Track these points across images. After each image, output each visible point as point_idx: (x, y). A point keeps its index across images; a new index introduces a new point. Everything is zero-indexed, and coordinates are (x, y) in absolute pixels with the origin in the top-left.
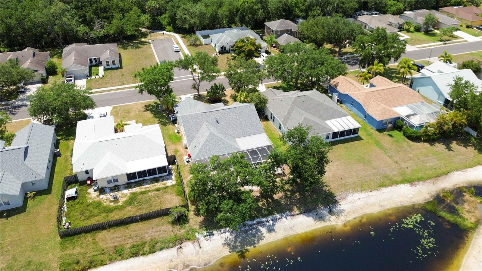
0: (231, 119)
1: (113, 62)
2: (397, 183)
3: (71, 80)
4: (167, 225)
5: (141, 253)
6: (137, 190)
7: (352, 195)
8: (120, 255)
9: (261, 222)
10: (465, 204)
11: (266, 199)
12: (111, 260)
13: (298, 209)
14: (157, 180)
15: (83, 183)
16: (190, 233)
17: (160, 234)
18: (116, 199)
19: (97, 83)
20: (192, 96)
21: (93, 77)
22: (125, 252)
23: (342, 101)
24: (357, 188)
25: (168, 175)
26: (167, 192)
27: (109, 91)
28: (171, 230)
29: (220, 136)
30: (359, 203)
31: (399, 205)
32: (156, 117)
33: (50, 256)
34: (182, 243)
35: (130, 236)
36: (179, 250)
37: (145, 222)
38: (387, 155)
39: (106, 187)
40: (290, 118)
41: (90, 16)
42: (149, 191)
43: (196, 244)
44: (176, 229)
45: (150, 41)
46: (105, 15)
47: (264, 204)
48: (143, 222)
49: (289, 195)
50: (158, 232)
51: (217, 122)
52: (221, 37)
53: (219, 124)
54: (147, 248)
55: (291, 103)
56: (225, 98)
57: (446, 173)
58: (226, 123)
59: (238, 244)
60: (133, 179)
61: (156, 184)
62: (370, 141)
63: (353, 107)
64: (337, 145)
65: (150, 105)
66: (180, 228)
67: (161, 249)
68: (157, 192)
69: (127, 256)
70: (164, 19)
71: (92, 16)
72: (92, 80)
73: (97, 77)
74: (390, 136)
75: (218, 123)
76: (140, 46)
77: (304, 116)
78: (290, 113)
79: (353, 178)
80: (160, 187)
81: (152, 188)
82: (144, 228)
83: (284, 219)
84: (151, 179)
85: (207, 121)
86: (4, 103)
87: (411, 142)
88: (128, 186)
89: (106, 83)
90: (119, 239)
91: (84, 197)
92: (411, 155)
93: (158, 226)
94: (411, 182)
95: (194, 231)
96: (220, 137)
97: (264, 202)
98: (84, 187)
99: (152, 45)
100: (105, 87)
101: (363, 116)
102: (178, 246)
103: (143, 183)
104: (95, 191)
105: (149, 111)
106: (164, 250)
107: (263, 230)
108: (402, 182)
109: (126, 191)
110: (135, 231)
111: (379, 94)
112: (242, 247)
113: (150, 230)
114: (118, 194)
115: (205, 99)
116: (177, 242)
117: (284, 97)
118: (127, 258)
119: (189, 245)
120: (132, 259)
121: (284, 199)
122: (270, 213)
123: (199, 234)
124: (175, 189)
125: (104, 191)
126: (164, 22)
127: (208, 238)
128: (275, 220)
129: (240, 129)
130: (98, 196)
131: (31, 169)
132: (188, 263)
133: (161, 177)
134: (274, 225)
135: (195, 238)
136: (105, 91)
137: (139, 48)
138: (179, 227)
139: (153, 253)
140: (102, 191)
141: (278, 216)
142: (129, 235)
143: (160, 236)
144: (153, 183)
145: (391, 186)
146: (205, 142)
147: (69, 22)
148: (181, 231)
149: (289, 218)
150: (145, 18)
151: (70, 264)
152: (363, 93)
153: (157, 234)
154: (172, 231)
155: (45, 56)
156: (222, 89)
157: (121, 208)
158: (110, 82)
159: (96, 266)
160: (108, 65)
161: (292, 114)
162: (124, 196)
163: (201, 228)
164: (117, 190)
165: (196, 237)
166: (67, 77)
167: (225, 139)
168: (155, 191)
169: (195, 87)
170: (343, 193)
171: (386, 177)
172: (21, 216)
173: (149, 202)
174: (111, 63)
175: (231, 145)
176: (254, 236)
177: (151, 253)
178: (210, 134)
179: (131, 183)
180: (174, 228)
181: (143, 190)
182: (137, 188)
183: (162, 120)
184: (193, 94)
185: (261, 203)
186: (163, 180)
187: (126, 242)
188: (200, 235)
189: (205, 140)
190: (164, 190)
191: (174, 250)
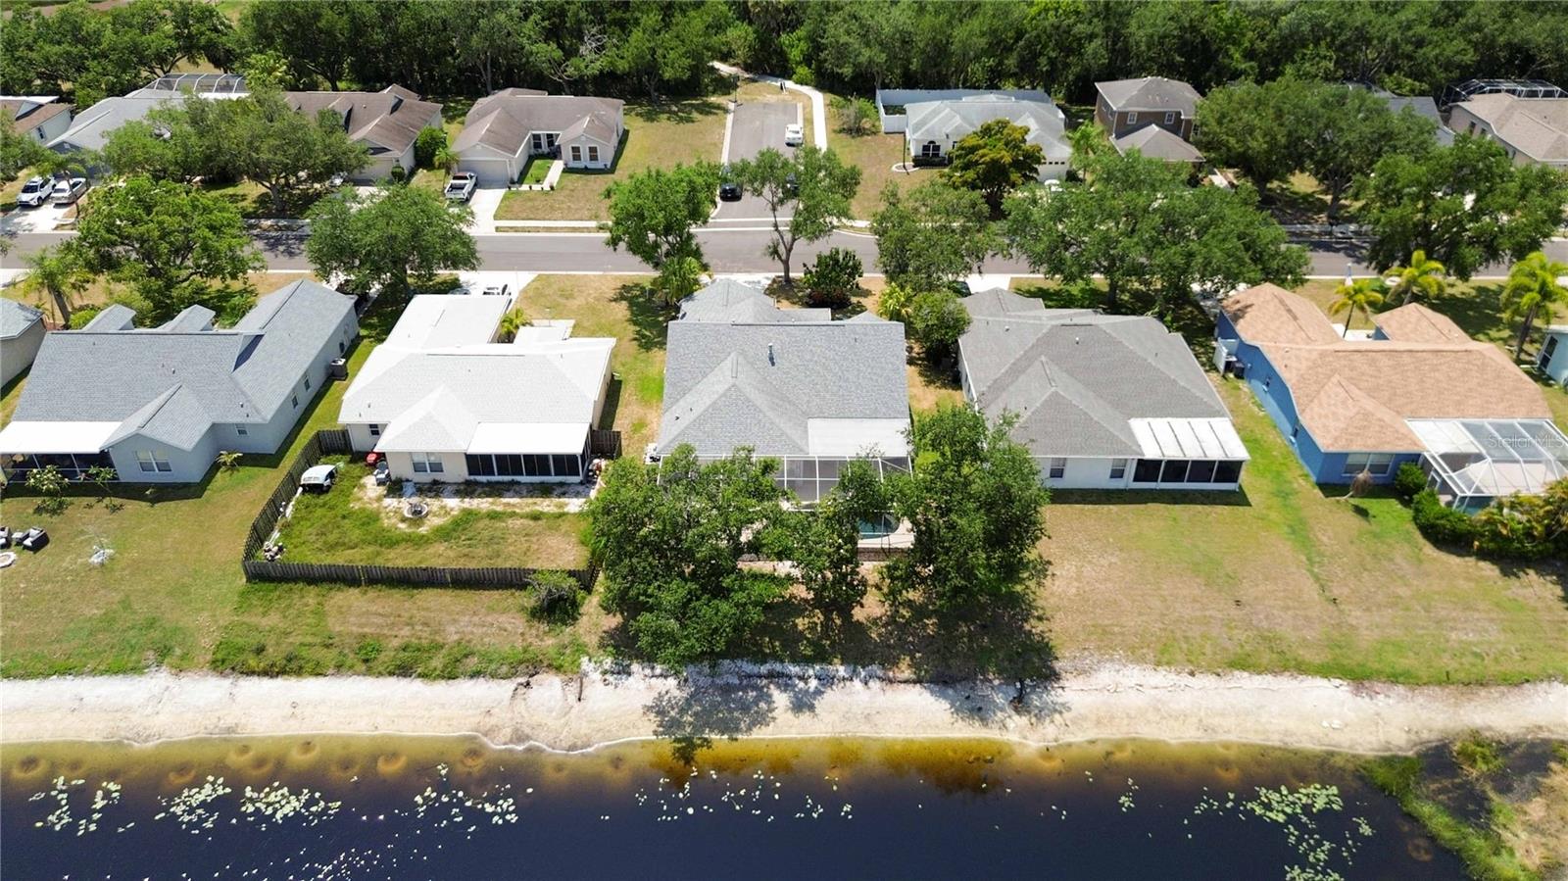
0: (816, 358)
1: (593, 150)
2: (1301, 668)
3: (461, 188)
4: (517, 615)
5: (419, 670)
6: (482, 504)
7: (1117, 667)
8: (366, 661)
9: (780, 675)
10: (1538, 799)
11: (827, 613)
12: (340, 668)
13: (915, 665)
14: (546, 491)
15: (359, 457)
16: (568, 651)
17: (487, 635)
18: (418, 515)
19: (530, 204)
20: (768, 278)
21: (525, 187)
22: (382, 657)
23: (1242, 370)
24: (1145, 651)
25: (582, 483)
26: (557, 529)
27: (549, 229)
28: (521, 631)
29: (759, 400)
30: (1133, 700)
31: (1275, 741)
32: (635, 323)
33: (204, 618)
34: (537, 673)
35: (411, 618)
36: (522, 690)
37: (463, 593)
38: (1311, 572)
39: (407, 481)
40: (1011, 388)
41: (576, 14)
42: (513, 515)
43: (574, 687)
44: (534, 632)
45: (732, 106)
46: (619, 14)
47: (812, 628)
48: (458, 592)
49: (903, 617)
50: (484, 626)
51: (771, 359)
52: (935, 113)
53: (775, 367)
54: (437, 662)
55: (1032, 340)
56: (862, 300)
57: (1517, 681)
58: (796, 366)
59: (688, 718)
60: (484, 474)
61: (539, 500)
62: (1273, 515)
63: (1268, 396)
64: (1146, 503)
65: (637, 285)
66: (545, 633)
67: (475, 675)
68: (531, 523)
69: (381, 669)
70: (795, 45)
71: (583, 14)
72: (518, 193)
73: (536, 187)
74: (1362, 512)
75: (773, 364)
76: (695, 115)
77: (1053, 389)
78: (1016, 371)
79: (1144, 618)
80: (546, 510)
81: (522, 509)
82: (453, 607)
83: (857, 684)
84: (532, 484)
85: (743, 353)
86: (282, 223)
87: (1429, 549)
88: (466, 490)
89: (552, 207)
90: (380, 620)
91: (346, 495)
92: (1402, 591)
93: (491, 610)
94: (1360, 678)
95: (580, 649)
96: (758, 403)
97: (815, 619)
98: (356, 469)
99: (730, 117)
100: (544, 219)
101: (1288, 428)
102: (523, 680)
103: (508, 491)
104: (380, 483)
105: (624, 302)
106: (481, 680)
107: (781, 699)
108: (1325, 671)
109: (454, 504)
110: (427, 609)
111: (1372, 363)
112: (697, 729)
113: (467, 618)
114: (432, 504)
115: (800, 294)
116: (523, 666)
117: (1020, 321)
118: (380, 674)
119: (550, 685)
120: (393, 680)
121: (883, 626)
122: (821, 656)
123: (590, 660)
124: (582, 525)
125: (401, 488)
126: (795, 54)
127: (610, 678)
128: (827, 681)
129: (833, 394)
130: (379, 499)
131: (243, 393)
132: (527, 731)
133: (562, 484)
134: (818, 692)
135: (575, 669)
136: (537, 229)
137: (690, 120)
138: (544, 627)
139: (449, 678)
140: (395, 487)
141: (842, 671)
142: (407, 615)
143: (486, 640)
144: (532, 497)
145: (1275, 673)
146: (706, 410)
147: (510, 26)
148: (547, 640)
149: (875, 685)
150: (739, 35)
151: (241, 650)
152: (1310, 351)
153: (479, 631)
154: (522, 634)
155: (425, 114)
156: (856, 270)
157: (421, 542)
158: (564, 206)
159: (299, 672)
160: (577, 157)
161: (1022, 378)
162: (443, 512)
163: (602, 646)
164: (432, 494)
165: (579, 666)
166: (455, 178)
167: (769, 414)
168: (527, 517)
169: (775, 252)
170: (1086, 653)
171: (1269, 640)
172: (184, 507)
173: (498, 543)
174: (585, 153)
175: (782, 435)
176: (745, 708)
177: (443, 678)
178: (729, 389)
179: (477, 483)
180: (531, 627)
181: (499, 509)
182: (485, 500)
183: (648, 333)
184: (773, 275)
185: (806, 620)
186: (563, 494)
187: (394, 633)
188: (592, 665)
189: (708, 403)
190: (551, 522)
191: (509, 686)
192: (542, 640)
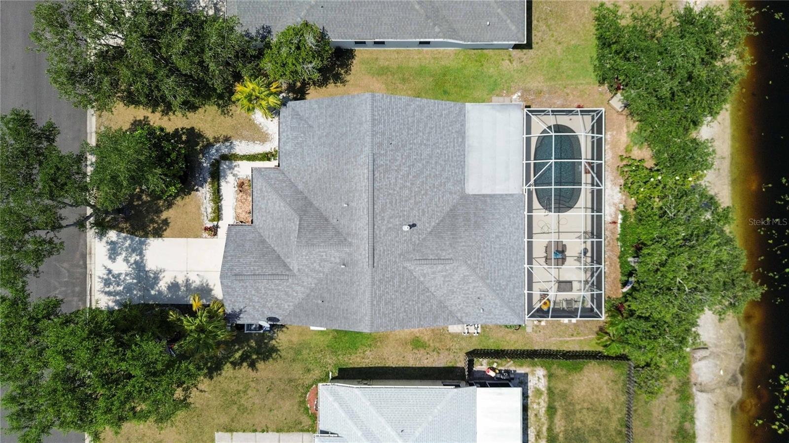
0: (408, 184)
17: (668, 421)
32: (216, 370)
34: (690, 380)
36: (701, 387)
43: (697, 354)
50: (662, 425)
58: (416, 203)
67: (693, 421)
75: (415, 225)
80: (544, 404)
81: (543, 424)
102: (694, 389)
106: (694, 416)
119: (698, 369)
124: (560, 372)
129: (444, 170)
132: (729, 377)
143: (671, 420)
153: (665, 426)
165: (687, 353)
168: (554, 418)
183: (239, 355)
191: (698, 396)
192: (671, 382)
